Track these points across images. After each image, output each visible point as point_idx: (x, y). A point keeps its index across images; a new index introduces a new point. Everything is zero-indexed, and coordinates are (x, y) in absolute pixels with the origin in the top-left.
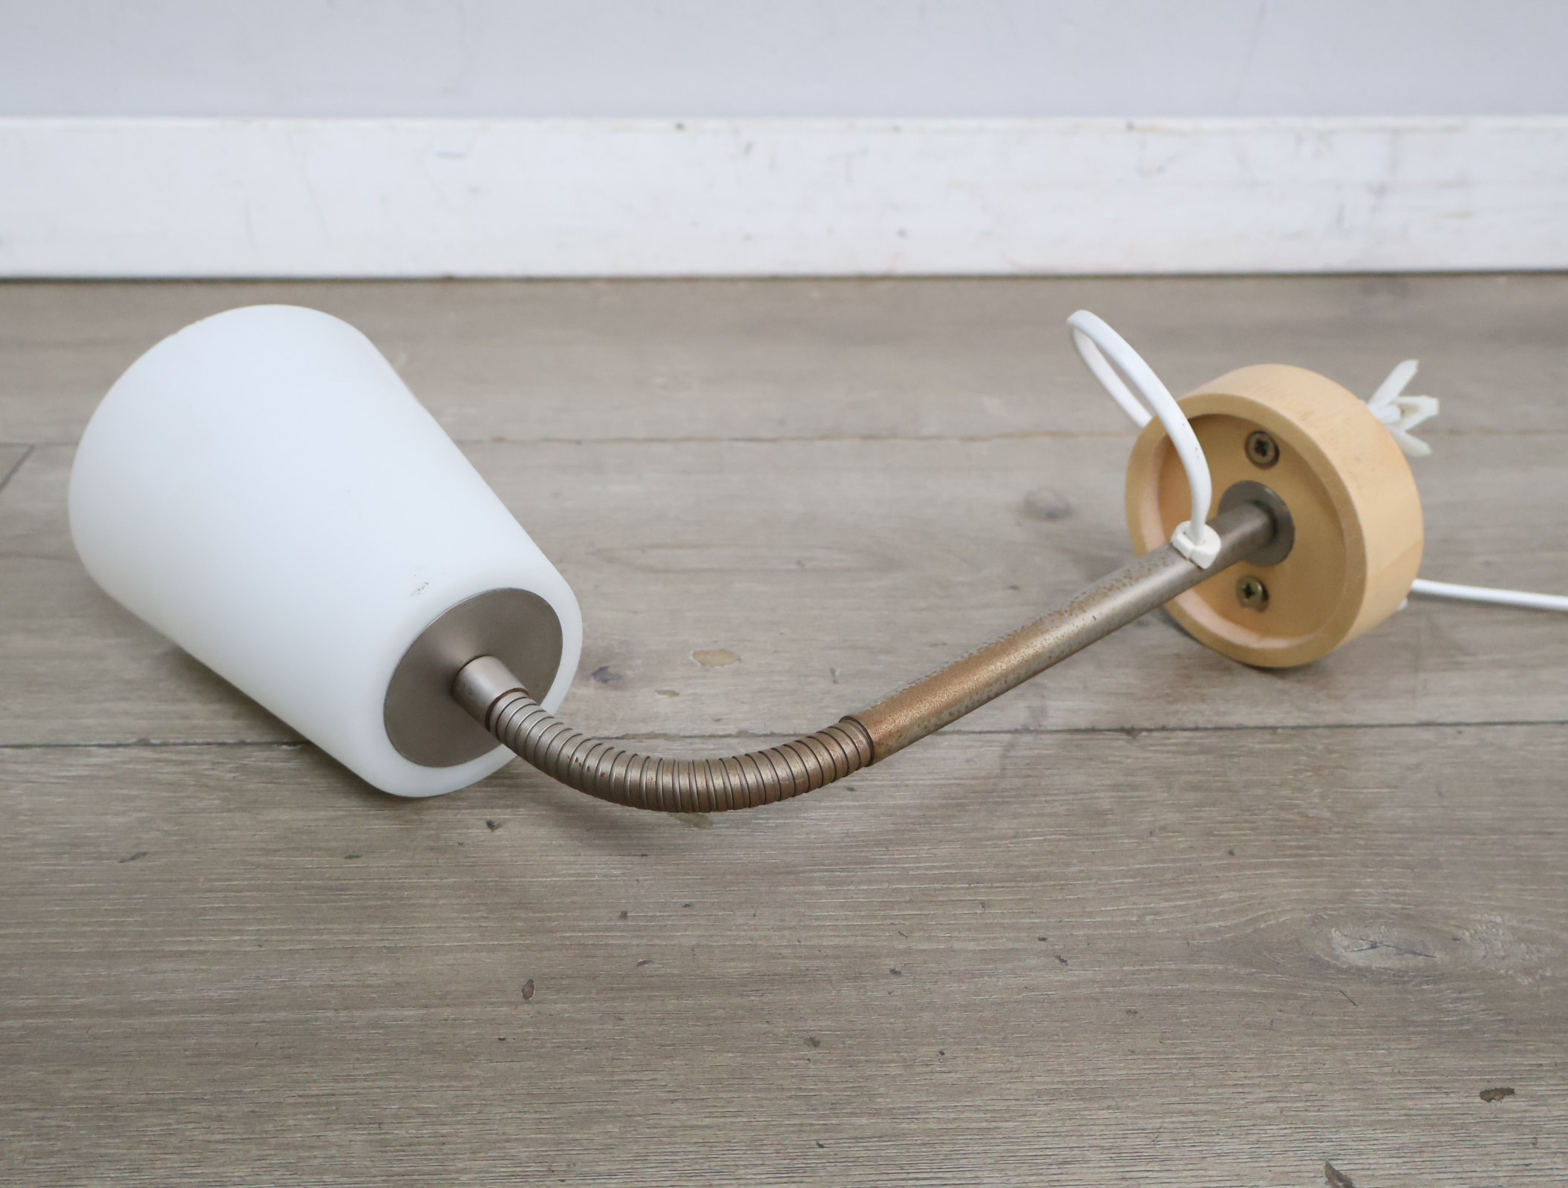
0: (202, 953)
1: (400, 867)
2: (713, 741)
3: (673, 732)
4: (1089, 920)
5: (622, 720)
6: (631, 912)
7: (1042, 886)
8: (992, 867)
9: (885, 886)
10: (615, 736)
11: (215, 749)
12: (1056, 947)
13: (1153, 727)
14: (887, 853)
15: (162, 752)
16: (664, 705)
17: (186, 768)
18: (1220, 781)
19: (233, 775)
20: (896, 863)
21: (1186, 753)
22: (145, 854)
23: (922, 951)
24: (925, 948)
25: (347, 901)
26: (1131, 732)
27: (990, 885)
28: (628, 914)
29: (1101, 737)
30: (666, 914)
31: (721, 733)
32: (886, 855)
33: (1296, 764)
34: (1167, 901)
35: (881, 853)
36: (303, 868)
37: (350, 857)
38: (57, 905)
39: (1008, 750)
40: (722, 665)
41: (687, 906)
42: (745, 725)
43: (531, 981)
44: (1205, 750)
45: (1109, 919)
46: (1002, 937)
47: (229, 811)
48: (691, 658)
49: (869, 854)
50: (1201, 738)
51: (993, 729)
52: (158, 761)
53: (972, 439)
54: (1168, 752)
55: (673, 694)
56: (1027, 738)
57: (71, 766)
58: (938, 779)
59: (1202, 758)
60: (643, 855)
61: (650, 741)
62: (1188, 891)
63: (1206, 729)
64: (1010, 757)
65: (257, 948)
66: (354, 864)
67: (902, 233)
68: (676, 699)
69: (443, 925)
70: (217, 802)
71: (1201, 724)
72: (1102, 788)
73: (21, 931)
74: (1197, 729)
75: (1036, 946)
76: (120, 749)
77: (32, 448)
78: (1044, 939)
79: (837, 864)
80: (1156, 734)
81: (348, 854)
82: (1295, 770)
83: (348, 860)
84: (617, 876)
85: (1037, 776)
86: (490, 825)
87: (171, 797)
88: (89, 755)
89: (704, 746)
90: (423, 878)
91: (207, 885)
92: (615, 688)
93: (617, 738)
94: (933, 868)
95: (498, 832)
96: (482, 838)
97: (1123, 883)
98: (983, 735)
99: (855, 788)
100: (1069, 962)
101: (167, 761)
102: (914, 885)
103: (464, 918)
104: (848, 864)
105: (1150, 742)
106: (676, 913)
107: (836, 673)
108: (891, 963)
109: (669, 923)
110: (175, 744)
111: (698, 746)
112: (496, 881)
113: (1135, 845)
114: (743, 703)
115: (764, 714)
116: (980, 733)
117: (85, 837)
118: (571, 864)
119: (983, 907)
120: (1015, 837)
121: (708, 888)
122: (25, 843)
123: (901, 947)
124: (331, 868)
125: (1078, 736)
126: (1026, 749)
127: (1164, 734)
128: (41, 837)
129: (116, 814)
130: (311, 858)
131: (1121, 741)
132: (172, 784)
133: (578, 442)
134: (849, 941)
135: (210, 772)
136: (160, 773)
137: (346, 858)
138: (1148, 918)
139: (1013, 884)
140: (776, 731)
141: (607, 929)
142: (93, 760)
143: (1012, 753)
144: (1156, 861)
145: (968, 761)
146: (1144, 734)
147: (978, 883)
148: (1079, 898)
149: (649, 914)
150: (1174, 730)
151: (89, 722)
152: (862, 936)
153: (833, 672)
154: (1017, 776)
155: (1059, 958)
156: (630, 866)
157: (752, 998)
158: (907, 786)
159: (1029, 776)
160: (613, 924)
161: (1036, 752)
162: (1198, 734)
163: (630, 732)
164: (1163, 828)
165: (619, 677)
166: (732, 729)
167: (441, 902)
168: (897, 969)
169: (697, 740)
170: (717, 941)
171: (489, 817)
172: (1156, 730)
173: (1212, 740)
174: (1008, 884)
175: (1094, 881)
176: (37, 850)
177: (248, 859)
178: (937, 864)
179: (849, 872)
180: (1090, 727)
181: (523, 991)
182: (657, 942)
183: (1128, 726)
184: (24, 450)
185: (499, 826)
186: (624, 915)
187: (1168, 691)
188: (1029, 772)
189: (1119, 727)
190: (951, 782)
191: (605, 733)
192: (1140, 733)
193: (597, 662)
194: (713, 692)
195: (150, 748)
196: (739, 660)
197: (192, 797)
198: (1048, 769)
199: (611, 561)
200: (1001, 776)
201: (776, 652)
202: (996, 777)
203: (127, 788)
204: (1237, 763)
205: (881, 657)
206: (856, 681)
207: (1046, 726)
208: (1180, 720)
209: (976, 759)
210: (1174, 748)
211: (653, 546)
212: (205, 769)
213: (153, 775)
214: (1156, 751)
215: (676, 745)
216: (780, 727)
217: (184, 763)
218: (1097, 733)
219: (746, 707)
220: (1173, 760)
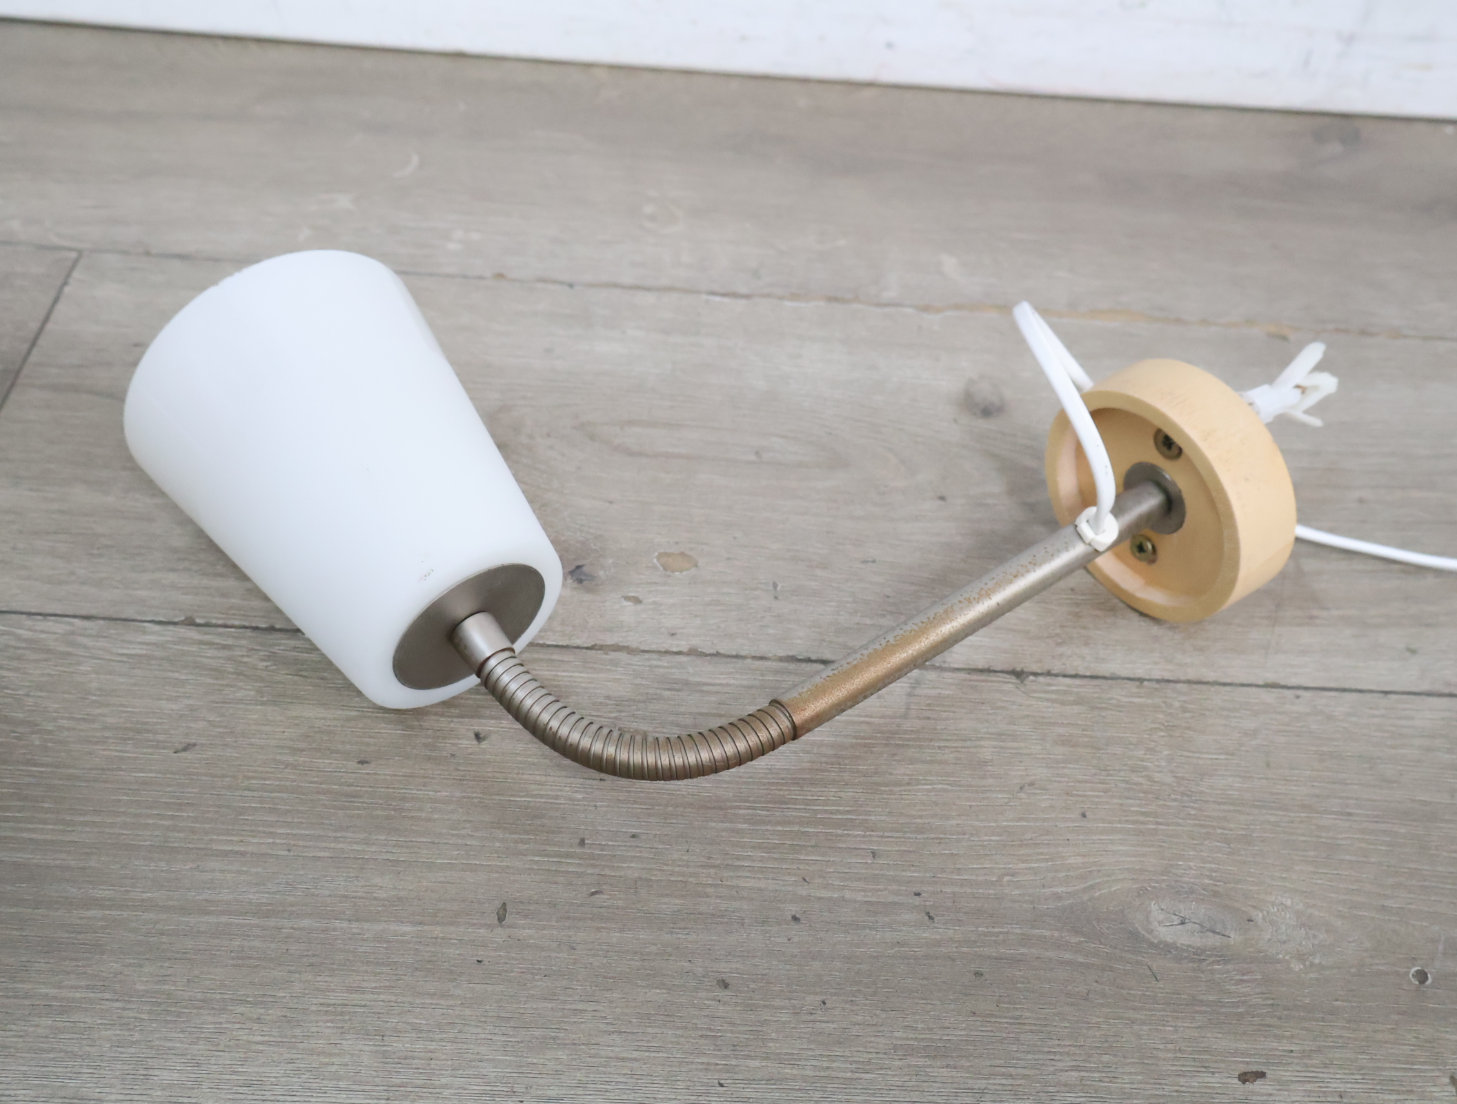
0: (243, 854)
1: (402, 776)
2: (668, 658)
3: (634, 645)
4: (957, 877)
5: (593, 627)
6: (588, 839)
7: (924, 839)
8: (886, 815)
9: (796, 828)
10: (585, 645)
11: (249, 633)
12: (928, 903)
13: (1040, 672)
14: (801, 793)
15: (206, 633)
16: (628, 613)
17: (226, 653)
18: (1087, 736)
19: (265, 664)
20: (808, 805)
21: (1063, 703)
22: (194, 745)
23: (820, 898)
24: (823, 895)
25: (358, 809)
26: (1019, 674)
27: (881, 834)
28: (586, 842)
29: (994, 679)
30: (616, 843)
31: (675, 650)
32: (800, 795)
33: (1153, 722)
34: (1023, 862)
35: (797, 792)
36: (323, 771)
37: (361, 762)
38: (127, 795)
39: (914, 688)
40: (681, 572)
41: (634, 836)
42: (695, 642)
43: (504, 904)
44: (1079, 701)
45: (974, 878)
46: (885, 889)
47: (263, 704)
48: (655, 560)
49: (787, 793)
50: (1078, 686)
52: (202, 642)
53: (926, 309)
54: (1048, 700)
55: (637, 601)
56: (932, 676)
57: (130, 642)
59: (1076, 709)
60: (601, 780)
61: (614, 653)
62: (1042, 854)
63: (1085, 677)
64: (915, 695)
65: (286, 853)
66: (366, 769)
67: (889, 45)
68: (639, 607)
69: (436, 841)
70: (252, 693)
71: (1081, 672)
72: (988, 736)
73: (98, 819)
74: (1076, 676)
75: (911, 901)
76: (171, 628)
77: (80, 253)
78: (918, 894)
79: (760, 802)
80: (1041, 679)
81: (360, 759)
82: (1151, 729)
83: (360, 765)
84: (579, 800)
85: (934, 719)
86: (478, 737)
87: (214, 684)
88: (145, 632)
89: (660, 663)
90: (421, 790)
91: (246, 783)
92: (589, 590)
93: (587, 648)
94: (838, 812)
95: (484, 745)
96: (470, 751)
97: (990, 840)
100: (936, 919)
101: (210, 644)
102: (820, 829)
103: (453, 835)
104: (768, 802)
105: (1035, 688)
106: (624, 844)
107: (778, 588)
108: (793, 909)
109: (618, 853)
110: (216, 625)
111: (654, 663)
112: (480, 798)
113: (1006, 800)
114: (696, 616)
115: (712, 630)
117: (145, 723)
118: (542, 785)
119: (874, 857)
120: (909, 784)
121: (652, 819)
122: (95, 726)
123: (804, 893)
124: (347, 772)
125: (975, 677)
126: (929, 688)
127: (1048, 679)
128: (111, 720)
129: (169, 699)
130: (329, 761)
131: (1010, 684)
132: (214, 670)
133: (571, 286)
134: (762, 884)
135: (245, 659)
136: (204, 657)
137: (359, 762)
138: (1006, 879)
139: (900, 834)
140: (722, 651)
141: (568, 855)
142: (148, 638)
143: (917, 691)
144: (1021, 819)
146: (1031, 678)
147: (872, 831)
148: (952, 854)
149: (603, 843)
150: (1056, 675)
151: (143, 593)
152: (773, 879)
153: (775, 586)
154: (919, 718)
155: (928, 914)
156: (590, 790)
157: (679, 936)
159: (929, 718)
160: (573, 850)
161: (938, 691)
162: (1077, 681)
163: (598, 642)
164: (1031, 784)
165: (592, 578)
166: (684, 645)
167: (436, 816)
168: (797, 916)
169: (654, 656)
170: (656, 875)
171: (477, 728)
172: (1042, 674)
173: (1087, 689)
174: (897, 835)
175: (967, 836)
176: (107, 734)
177: (278, 757)
178: (841, 808)
179: (768, 811)
180: (986, 667)
181: (498, 914)
182: (607, 872)
183: (1018, 669)
184: (74, 255)
185: (484, 739)
186: (582, 843)
187: (1058, 631)
188: (928, 714)
189: (1011, 669)
190: (863, 719)
191: (578, 642)
192: (1028, 677)
193: (574, 559)
194: (671, 601)
195: (195, 628)
196: (696, 566)
197: (232, 686)
198: (945, 711)
199: (592, 437)
200: (905, 716)
201: (728, 559)
202: (900, 717)
203: (177, 672)
204: (1104, 717)
205: (819, 572)
206: (794, 598)
207: (950, 663)
208: (1064, 664)
209: (886, 696)
210: (1054, 696)
211: (631, 423)
212: (242, 656)
213: (198, 659)
214: (1038, 698)
215: (636, 660)
216: (724, 647)
217: (225, 647)
218: (992, 674)
219: (698, 622)
220: (1051, 710)
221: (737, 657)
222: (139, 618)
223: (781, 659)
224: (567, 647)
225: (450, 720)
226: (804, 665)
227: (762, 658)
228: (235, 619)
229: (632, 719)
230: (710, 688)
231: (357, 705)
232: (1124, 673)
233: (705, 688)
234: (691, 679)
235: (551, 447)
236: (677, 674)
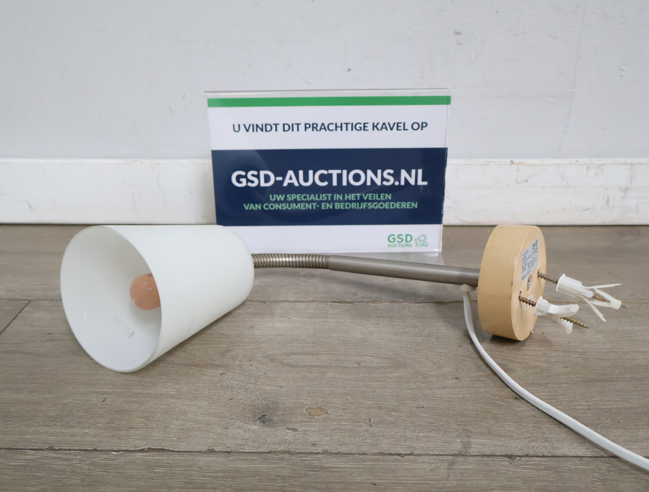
2: (312, 456)
3: (293, 450)
5: (270, 443)
10: (266, 451)
11: (82, 452)
15: (58, 454)
16: (290, 436)
17: (68, 462)
18: (554, 486)
19: (88, 467)
21: (538, 470)
26: (511, 457)
29: (497, 459)
31: (315, 452)
33: (593, 477)
39: (451, 465)
40: (319, 416)
42: (326, 447)
44: (547, 469)
47: (84, 486)
48: (305, 411)
50: (545, 461)
51: (445, 454)
52: (56, 458)
54: (529, 469)
55: (295, 430)
56: (461, 459)
57: (17, 459)
58: (417, 480)
59: (546, 472)
61: (281, 455)
63: (548, 457)
64: (452, 469)
68: (296, 433)
70: (78, 481)
71: (546, 454)
72: (497, 488)
74: (543, 456)
76: (40, 452)
77: (30, 301)
80: (523, 459)
82: (592, 481)
85: (464, 480)
87: (59, 478)
88: (26, 454)
89: (307, 458)
92: (268, 426)
93: (266, 453)
98: (439, 457)
99: (376, 484)
101: (60, 458)
105: (520, 463)
107: (371, 422)
110: (65, 450)
111: (304, 458)
114: (327, 436)
115: (336, 442)
116: (438, 455)
125: (485, 459)
126: (460, 465)
127: (527, 459)
131: (506, 462)
132: (59, 471)
133: (264, 302)
135: (78, 465)
136: (55, 465)
140: (341, 452)
142: (27, 457)
143: (453, 467)
145: (431, 470)
146: (517, 458)
150: (532, 456)
151: (29, 437)
153: (370, 420)
154: (455, 480)
158: (401, 483)
159: (461, 480)
161: (465, 466)
162: (544, 459)
163: (272, 450)
165: (270, 420)
166: (320, 450)
169: (304, 455)
172: (523, 456)
173: (551, 463)
180: (491, 454)
183: (509, 454)
184: (27, 302)
187: (529, 435)
188: (461, 478)
189: (505, 454)
190: (423, 482)
191: (262, 450)
192: (516, 458)
193: (262, 413)
194: (313, 429)
195: (54, 451)
196: (327, 413)
197: (67, 478)
198: (470, 476)
199: (272, 360)
200: (447, 480)
201: (344, 409)
202: (445, 480)
203: (39, 472)
204: (563, 476)
205: (393, 413)
206: (380, 425)
207: (470, 453)
208: (535, 451)
209: (435, 470)
210: (532, 467)
211: (292, 354)
212: (77, 463)
213: (52, 466)
214: (523, 468)
215: (294, 457)
216: (343, 449)
217: (67, 460)
218: (495, 457)
219: (328, 438)
220: (532, 473)
221: (350, 454)
222: (24, 448)
223: (375, 454)
224: (256, 452)
225: (187, 490)
226: (388, 457)
227: (364, 454)
228: (76, 446)
229: (291, 486)
230: (335, 469)
231: (136, 485)
232: (570, 454)
233: (332, 470)
234: (324, 465)
235: (251, 365)
236: (316, 463)
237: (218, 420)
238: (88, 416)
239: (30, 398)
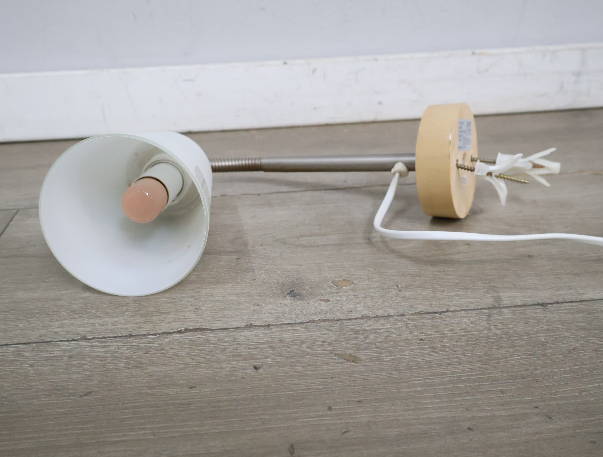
0: (126, 441)
1: (216, 391)
2: (351, 321)
3: (331, 318)
4: (555, 396)
5: (306, 314)
6: (333, 406)
7: (527, 381)
8: (500, 373)
9: (452, 386)
10: (305, 322)
11: (118, 339)
12: (544, 411)
13: (552, 302)
14: (448, 369)
15: (94, 342)
16: (324, 306)
17: (106, 349)
18: (592, 325)
19: (128, 351)
20: (454, 374)
21: (572, 313)
22: (92, 392)
23: (480, 417)
24: (481, 415)
25: (193, 409)
26: (542, 305)
27: (502, 382)
28: (332, 408)
29: (530, 308)
30: (350, 406)
31: (354, 317)
32: (447, 370)
34: (589, 384)
35: (445, 369)
36: (169, 395)
37: (191, 388)
38: (52, 421)
39: (489, 317)
40: (346, 287)
41: (359, 402)
42: (363, 313)
43: (292, 446)
44: (580, 311)
45: (565, 395)
46: (517, 408)
47: (129, 368)
48: (331, 284)
49: (440, 370)
50: (576, 306)
51: (479, 308)
52: (92, 346)
54: (563, 313)
55: (327, 301)
56: (496, 311)
57: (51, 351)
58: (461, 333)
59: (580, 315)
60: (332, 378)
61: (321, 323)
62: (598, 379)
63: (577, 302)
64: (491, 320)
65: (153, 437)
66: (193, 391)
67: (380, 103)
68: (329, 303)
69: (243, 419)
70: (123, 364)
71: (574, 299)
72: (539, 332)
73: (35, 435)
74: (572, 302)
75: (534, 411)
76: (73, 342)
77: (18, 210)
78: (537, 407)
79: (426, 376)
80: (555, 305)
81: (190, 386)
83: (190, 389)
84: (322, 389)
85: (506, 328)
86: (255, 368)
87: (100, 363)
88: (59, 346)
89: (348, 324)
90: (229, 396)
91: (124, 406)
92: (299, 300)
93: (306, 323)
94: (472, 375)
95: (260, 371)
96: (253, 375)
97: (565, 377)
98: (475, 311)
99: (423, 339)
100: (553, 418)
101: (96, 346)
102: (466, 384)
103: (252, 415)
104: (431, 376)
105: (553, 309)
106: (355, 406)
107: (399, 287)
108: (468, 424)
109: (353, 411)
110: (99, 338)
111: (345, 324)
112: (264, 395)
113: (564, 358)
114: (360, 303)
115: (371, 307)
116: (474, 310)
117: (62, 386)
118: (299, 385)
119: (502, 393)
120: (506, 358)
121: (367, 392)
122: (33, 390)
123: (470, 416)
124: (183, 394)
125: (519, 309)
126: (497, 316)
127: (558, 305)
128: (40, 387)
129: (75, 373)
130: (172, 390)
131: (540, 309)
132: (99, 357)
133: (259, 195)
134: (443, 415)
135: (117, 350)
136: (92, 352)
137: (189, 388)
138: (584, 393)
139: (513, 381)
140: (379, 315)
141: (323, 416)
142: (62, 348)
144: (577, 365)
145: (472, 323)
146: (549, 305)
147: (496, 381)
148: (546, 386)
149: (342, 407)
150: (562, 303)
151: (57, 330)
152: (449, 411)
153: (398, 286)
154: (497, 329)
155: (547, 416)
156: (327, 383)
157: (404, 447)
158: (447, 337)
160: (325, 413)
161: (502, 317)
162: (574, 304)
163: (311, 320)
164: (574, 349)
165: (300, 295)
166: (358, 315)
167: (240, 407)
168: (471, 428)
169: (344, 321)
170: (379, 419)
171: (254, 364)
172: (554, 303)
173: (581, 306)
174: (511, 381)
175: (551, 377)
176: (39, 394)
177: (142, 392)
178: (473, 373)
179: (432, 380)
180: (523, 304)
181: (289, 451)
182: (349, 421)
183: (540, 302)
184: (15, 211)
185: (259, 368)
186: (330, 409)
187: (553, 285)
188: (502, 327)
189: (536, 303)
190: (467, 333)
191: (300, 321)
192: (547, 305)
193: (289, 289)
194: (345, 299)
195: (88, 341)
196: (354, 283)
197: (111, 363)
198: (511, 324)
199: (284, 243)
200: (490, 329)
201: (369, 279)
202: (487, 330)
203: (79, 361)
204: (597, 316)
205: (418, 278)
206: (409, 290)
207: (503, 305)
208: (563, 298)
209: (476, 322)
210: (565, 311)
211: (302, 236)
212: (116, 349)
213: (90, 354)
214: (558, 313)
215: (334, 324)
216: (380, 313)
217: (104, 347)
218: (527, 306)
219: (362, 305)
220: (567, 317)
221: (388, 316)
222: (55, 340)
223: (412, 314)
224: (295, 323)
225: (238, 362)
226: (426, 315)
227: (402, 315)
228: (109, 334)
229: (341, 349)
230: (379, 331)
231: (184, 362)
232: (597, 298)
233: (376, 331)
234: (366, 328)
235: (264, 249)
236: (359, 327)
237: (247, 299)
238: (113, 307)
239: (47, 295)
